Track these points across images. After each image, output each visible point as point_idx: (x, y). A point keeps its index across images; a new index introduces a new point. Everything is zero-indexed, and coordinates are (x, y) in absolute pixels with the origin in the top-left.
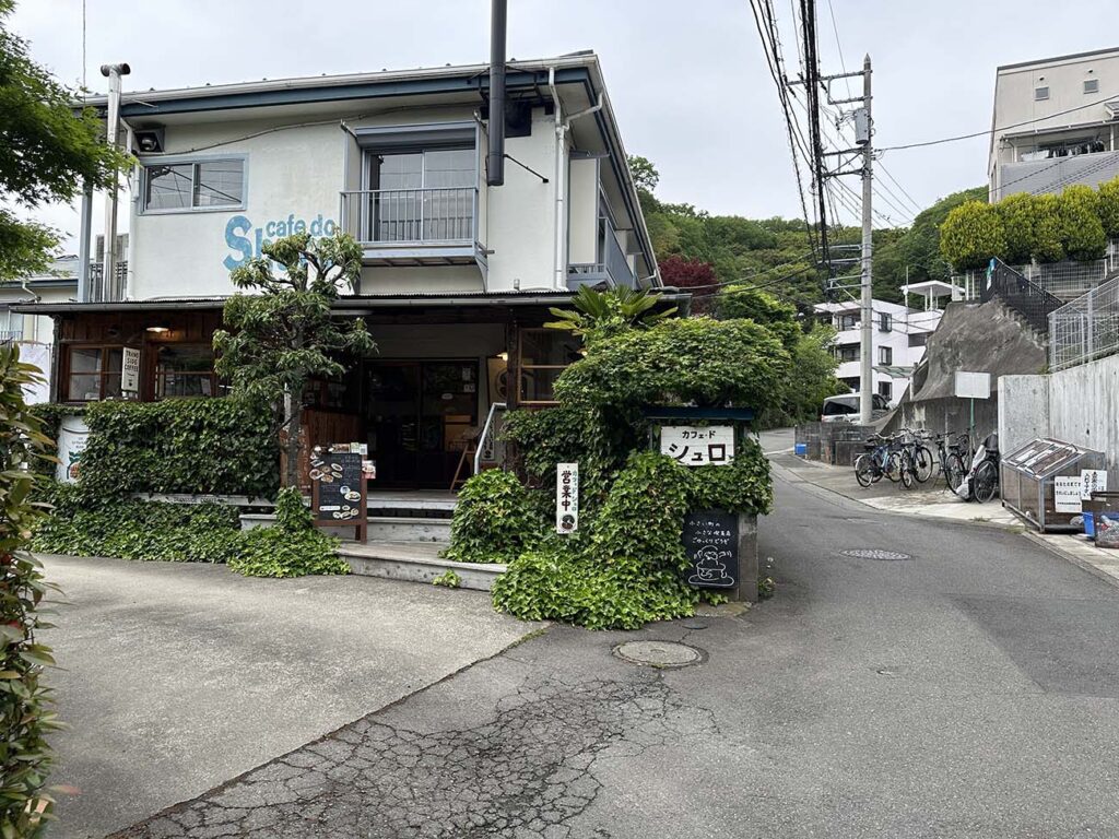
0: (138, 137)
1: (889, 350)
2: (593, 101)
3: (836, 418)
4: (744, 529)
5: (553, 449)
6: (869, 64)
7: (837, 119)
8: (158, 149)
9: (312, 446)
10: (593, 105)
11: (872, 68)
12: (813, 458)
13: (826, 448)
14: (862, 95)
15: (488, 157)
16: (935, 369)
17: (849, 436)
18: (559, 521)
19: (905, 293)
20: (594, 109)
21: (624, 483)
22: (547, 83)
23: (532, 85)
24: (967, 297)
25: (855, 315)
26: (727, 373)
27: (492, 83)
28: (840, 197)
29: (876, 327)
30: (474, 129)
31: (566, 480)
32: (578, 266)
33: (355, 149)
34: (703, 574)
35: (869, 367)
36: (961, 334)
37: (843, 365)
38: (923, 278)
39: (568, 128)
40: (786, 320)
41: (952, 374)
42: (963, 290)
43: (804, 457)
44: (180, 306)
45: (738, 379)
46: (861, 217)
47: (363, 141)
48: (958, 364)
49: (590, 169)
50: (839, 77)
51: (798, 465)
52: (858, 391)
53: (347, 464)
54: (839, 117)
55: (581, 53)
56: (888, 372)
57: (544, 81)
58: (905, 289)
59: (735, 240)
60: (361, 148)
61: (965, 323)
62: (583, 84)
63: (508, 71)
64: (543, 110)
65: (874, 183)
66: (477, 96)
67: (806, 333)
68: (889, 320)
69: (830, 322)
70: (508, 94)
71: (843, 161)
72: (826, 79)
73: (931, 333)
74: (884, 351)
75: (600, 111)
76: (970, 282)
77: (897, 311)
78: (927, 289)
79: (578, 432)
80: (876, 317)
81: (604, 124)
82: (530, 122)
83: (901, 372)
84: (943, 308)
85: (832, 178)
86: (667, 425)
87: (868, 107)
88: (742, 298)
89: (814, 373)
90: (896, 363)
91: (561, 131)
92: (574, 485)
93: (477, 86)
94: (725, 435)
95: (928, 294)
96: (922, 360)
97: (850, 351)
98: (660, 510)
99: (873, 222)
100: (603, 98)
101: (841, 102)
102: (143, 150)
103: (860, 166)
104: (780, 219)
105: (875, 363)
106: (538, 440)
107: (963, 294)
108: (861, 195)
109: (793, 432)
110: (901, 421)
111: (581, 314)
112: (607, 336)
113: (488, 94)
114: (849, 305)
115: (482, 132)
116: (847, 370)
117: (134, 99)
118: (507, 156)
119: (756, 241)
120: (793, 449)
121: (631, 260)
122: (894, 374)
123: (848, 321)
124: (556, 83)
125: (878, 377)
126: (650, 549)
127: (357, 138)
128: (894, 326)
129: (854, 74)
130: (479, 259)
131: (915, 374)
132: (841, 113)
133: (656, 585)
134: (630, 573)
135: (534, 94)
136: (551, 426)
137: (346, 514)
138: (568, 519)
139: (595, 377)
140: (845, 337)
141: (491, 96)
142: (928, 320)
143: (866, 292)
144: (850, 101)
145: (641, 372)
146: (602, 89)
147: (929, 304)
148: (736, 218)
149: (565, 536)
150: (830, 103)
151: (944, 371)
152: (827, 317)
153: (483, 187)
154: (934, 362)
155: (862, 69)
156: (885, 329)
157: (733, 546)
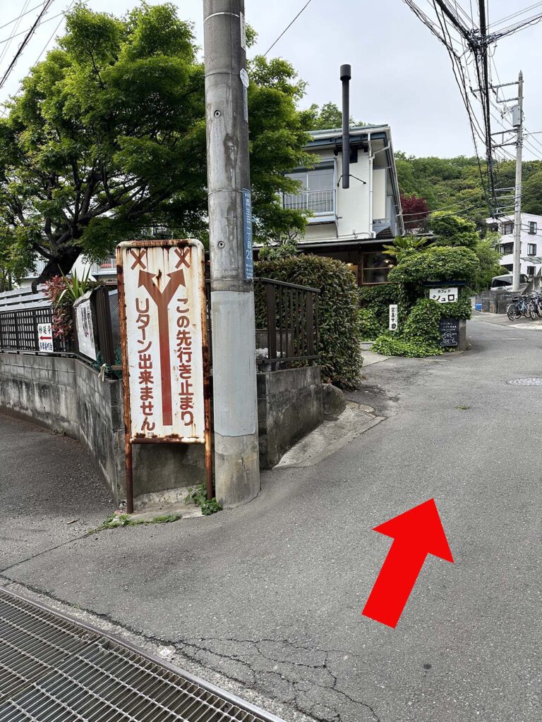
1: (534, 246)
2: (386, 145)
3: (499, 289)
4: (461, 325)
5: (379, 302)
6: (522, 77)
7: (502, 112)
11: (523, 80)
12: (485, 311)
13: (493, 305)
14: (517, 96)
17: (505, 298)
18: (390, 326)
20: (386, 148)
21: (415, 310)
22: (367, 140)
23: (360, 140)
25: (511, 224)
26: (456, 268)
27: (343, 141)
30: (333, 162)
31: (393, 311)
32: (377, 220)
34: (446, 342)
35: (518, 258)
37: (504, 257)
39: (374, 158)
40: (469, 231)
43: (481, 311)
45: (460, 270)
49: (383, 173)
50: (503, 85)
52: (512, 272)
54: (503, 110)
55: (383, 126)
56: (533, 260)
57: (365, 138)
59: (433, 174)
62: (382, 138)
63: (350, 136)
64: (363, 150)
66: (334, 147)
67: (482, 238)
68: (535, 227)
69: (496, 230)
70: (350, 144)
71: (505, 138)
72: (496, 87)
74: (532, 246)
75: (388, 149)
79: (391, 294)
82: (357, 156)
85: (499, 148)
86: (431, 288)
87: (520, 104)
88: (443, 220)
89: (486, 263)
90: (539, 254)
91: (371, 159)
92: (396, 313)
93: (335, 143)
94: (454, 291)
97: (508, 247)
98: (431, 319)
100: (390, 143)
101: (505, 101)
103: (515, 140)
104: (463, 157)
105: (524, 255)
106: (374, 299)
109: (474, 298)
111: (395, 246)
112: (407, 255)
115: (336, 162)
116: (506, 260)
118: (350, 175)
119: (447, 173)
120: (474, 307)
122: (537, 261)
123: (508, 229)
124: (371, 139)
125: (525, 264)
126: (427, 333)
128: (538, 231)
129: (513, 84)
130: (336, 221)
132: (505, 108)
133: (429, 345)
134: (420, 341)
135: (360, 144)
136: (379, 293)
138: (394, 326)
139: (406, 272)
140: (506, 239)
143: (518, 209)
144: (510, 100)
145: (424, 269)
146: (390, 139)
148: (433, 158)
149: (392, 331)
150: (497, 102)
152: (494, 227)
153: (341, 189)
155: (517, 80)
156: (532, 232)
157: (457, 331)
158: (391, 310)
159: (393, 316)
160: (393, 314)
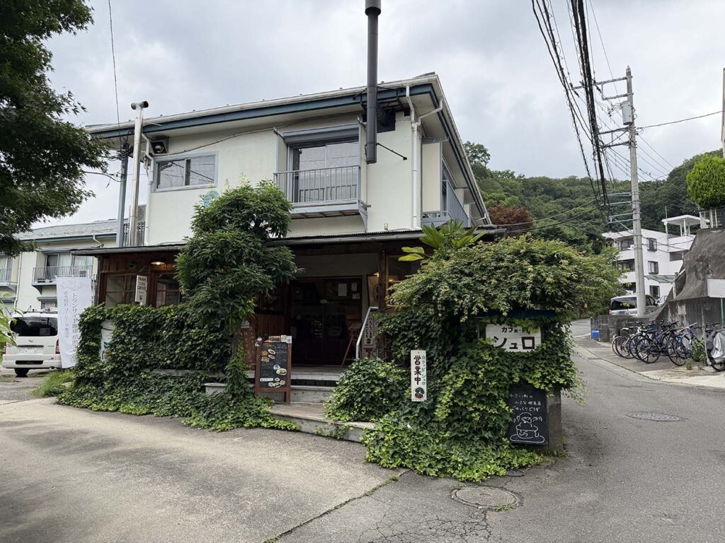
0: (153, 145)
1: (656, 263)
2: (436, 105)
3: (620, 312)
4: (551, 401)
6: (630, 72)
7: (609, 109)
8: (165, 151)
9: (257, 338)
10: (436, 108)
11: (632, 75)
12: (604, 341)
13: (613, 334)
14: (626, 92)
15: (366, 145)
16: (691, 278)
17: (630, 325)
18: (413, 392)
19: (665, 224)
20: (437, 110)
22: (405, 96)
23: (395, 97)
24: (712, 226)
25: (629, 240)
27: (368, 98)
28: (614, 161)
29: (645, 249)
30: (357, 129)
31: (417, 362)
32: (430, 213)
33: (284, 146)
34: (521, 433)
35: (641, 276)
36: (709, 252)
38: (678, 214)
39: (420, 124)
41: (705, 280)
42: (708, 221)
43: (598, 340)
44: (171, 248)
46: (629, 174)
47: (287, 140)
48: (708, 273)
49: (435, 150)
50: (608, 82)
51: (594, 346)
52: (635, 292)
53: (279, 350)
54: (610, 107)
55: (427, 75)
56: (656, 279)
57: (403, 94)
58: (665, 221)
59: (543, 193)
60: (287, 145)
61: (712, 244)
62: (428, 95)
63: (379, 90)
64: (403, 113)
65: (638, 150)
66: (359, 107)
68: (654, 243)
69: (612, 245)
70: (380, 104)
71: (615, 137)
72: (600, 84)
73: (687, 251)
74: (653, 264)
75: (442, 111)
76: (714, 215)
77: (660, 237)
78: (682, 221)
80: (645, 241)
81: (445, 120)
82: (394, 122)
83: (666, 279)
84: (695, 234)
85: (608, 149)
86: (490, 323)
87: (631, 100)
90: (661, 272)
91: (415, 126)
92: (423, 366)
93: (359, 101)
95: (683, 225)
96: (681, 271)
97: (629, 265)
99: (639, 177)
100: (443, 103)
101: (612, 98)
102: (156, 153)
103: (628, 140)
105: (646, 273)
107: (708, 224)
108: (629, 159)
109: (589, 322)
110: (667, 314)
113: (366, 105)
114: (625, 234)
115: (363, 130)
116: (630, 277)
117: (150, 122)
118: (379, 144)
119: (559, 193)
120: (590, 334)
121: (467, 208)
122: (661, 280)
123: (625, 244)
124: (410, 95)
125: (649, 283)
127: (284, 138)
128: (659, 247)
129: (620, 80)
130: (361, 211)
131: (676, 280)
132: (612, 105)
135: (397, 103)
137: (277, 384)
138: (419, 391)
140: (625, 255)
141: (368, 107)
142: (684, 242)
143: (636, 224)
144: (618, 97)
146: (442, 97)
147: (683, 231)
149: (418, 403)
150: (604, 99)
151: (698, 278)
152: (610, 242)
153: (364, 165)
154: (690, 272)
155: (625, 76)
156: (652, 249)
157: (543, 413)
158: (413, 361)
159: (418, 372)
160: (418, 368)
